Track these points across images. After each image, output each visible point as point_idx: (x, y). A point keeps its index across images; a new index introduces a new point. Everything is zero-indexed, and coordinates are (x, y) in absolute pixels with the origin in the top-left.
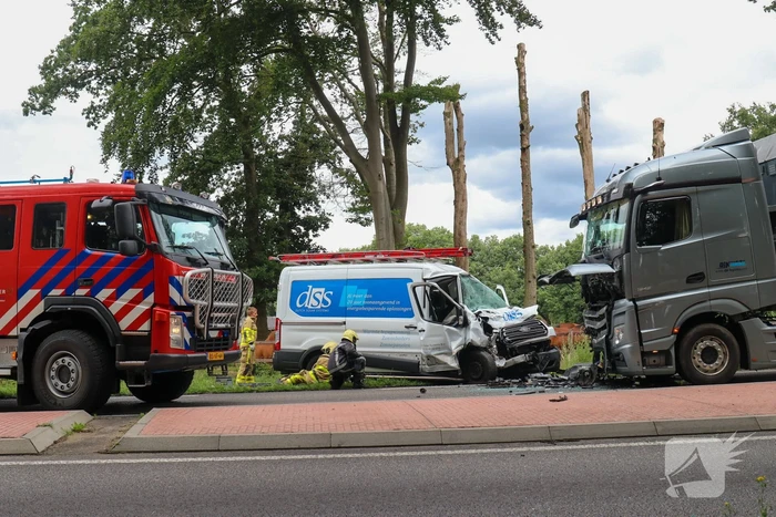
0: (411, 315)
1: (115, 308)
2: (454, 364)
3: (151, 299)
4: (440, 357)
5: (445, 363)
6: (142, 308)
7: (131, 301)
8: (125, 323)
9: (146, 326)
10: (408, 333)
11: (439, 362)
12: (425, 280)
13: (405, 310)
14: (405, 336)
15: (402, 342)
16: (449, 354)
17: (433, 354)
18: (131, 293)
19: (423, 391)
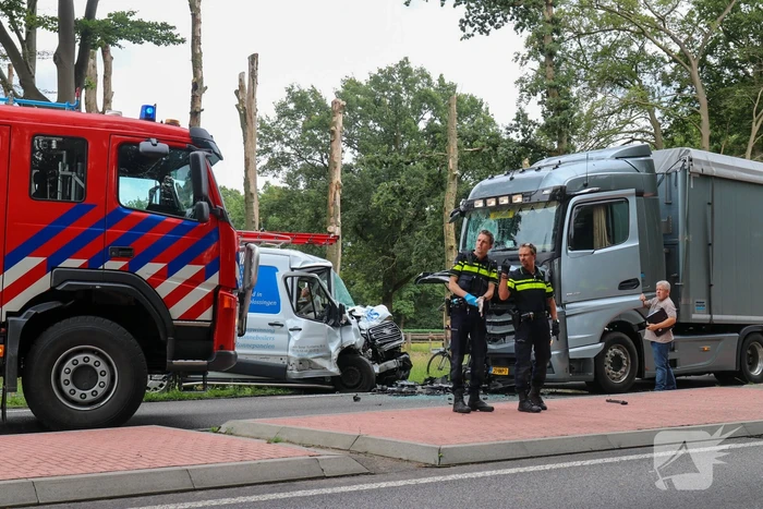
0: (276, 309)
1: (165, 289)
2: (334, 370)
3: (215, 280)
4: (319, 362)
5: (324, 368)
6: (202, 290)
7: (187, 282)
8: (178, 310)
9: (207, 315)
10: (273, 332)
11: (316, 367)
12: (293, 269)
13: (269, 303)
14: (269, 335)
15: (264, 343)
16: (328, 357)
17: (310, 357)
18: (189, 271)
19: (356, 399)
